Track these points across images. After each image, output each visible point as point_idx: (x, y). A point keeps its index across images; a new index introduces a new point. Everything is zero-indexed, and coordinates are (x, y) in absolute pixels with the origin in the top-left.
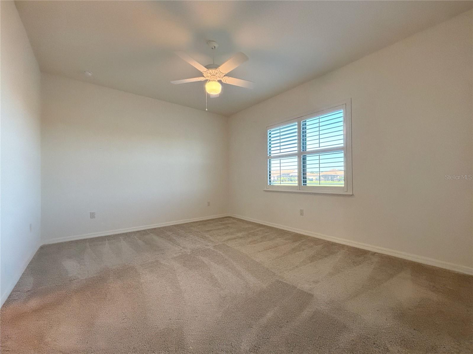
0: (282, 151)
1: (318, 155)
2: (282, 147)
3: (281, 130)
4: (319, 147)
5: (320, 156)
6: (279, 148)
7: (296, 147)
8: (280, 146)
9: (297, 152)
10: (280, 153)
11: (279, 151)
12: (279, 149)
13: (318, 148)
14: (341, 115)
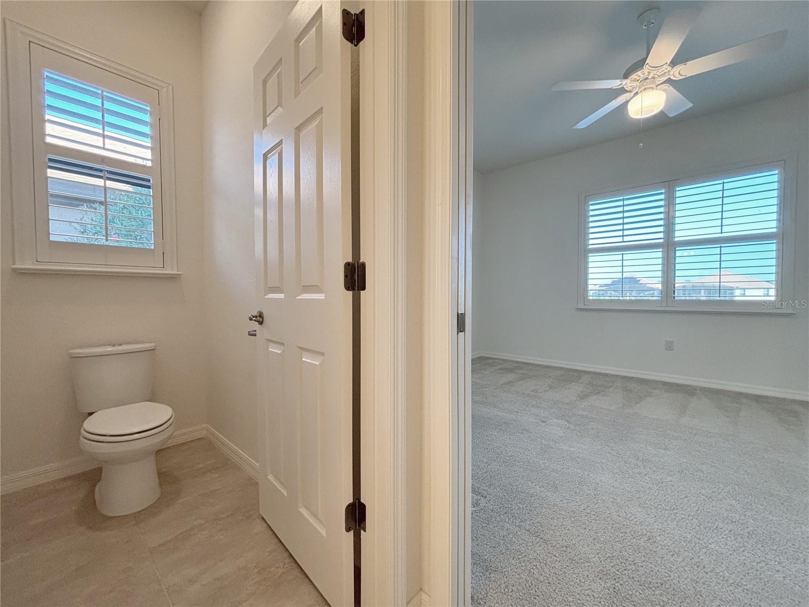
0: (626, 239)
1: (719, 246)
2: (626, 233)
3: (626, 202)
4: (722, 233)
5: (722, 248)
6: (620, 233)
7: (662, 232)
8: (623, 230)
9: (662, 241)
10: (623, 242)
11: (620, 239)
12: (622, 234)
13: (720, 235)
14: (775, 178)
